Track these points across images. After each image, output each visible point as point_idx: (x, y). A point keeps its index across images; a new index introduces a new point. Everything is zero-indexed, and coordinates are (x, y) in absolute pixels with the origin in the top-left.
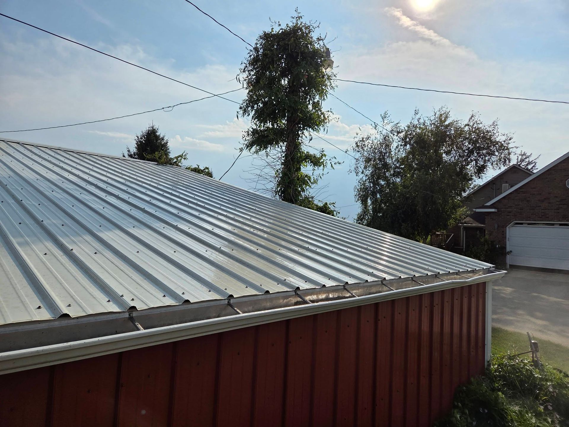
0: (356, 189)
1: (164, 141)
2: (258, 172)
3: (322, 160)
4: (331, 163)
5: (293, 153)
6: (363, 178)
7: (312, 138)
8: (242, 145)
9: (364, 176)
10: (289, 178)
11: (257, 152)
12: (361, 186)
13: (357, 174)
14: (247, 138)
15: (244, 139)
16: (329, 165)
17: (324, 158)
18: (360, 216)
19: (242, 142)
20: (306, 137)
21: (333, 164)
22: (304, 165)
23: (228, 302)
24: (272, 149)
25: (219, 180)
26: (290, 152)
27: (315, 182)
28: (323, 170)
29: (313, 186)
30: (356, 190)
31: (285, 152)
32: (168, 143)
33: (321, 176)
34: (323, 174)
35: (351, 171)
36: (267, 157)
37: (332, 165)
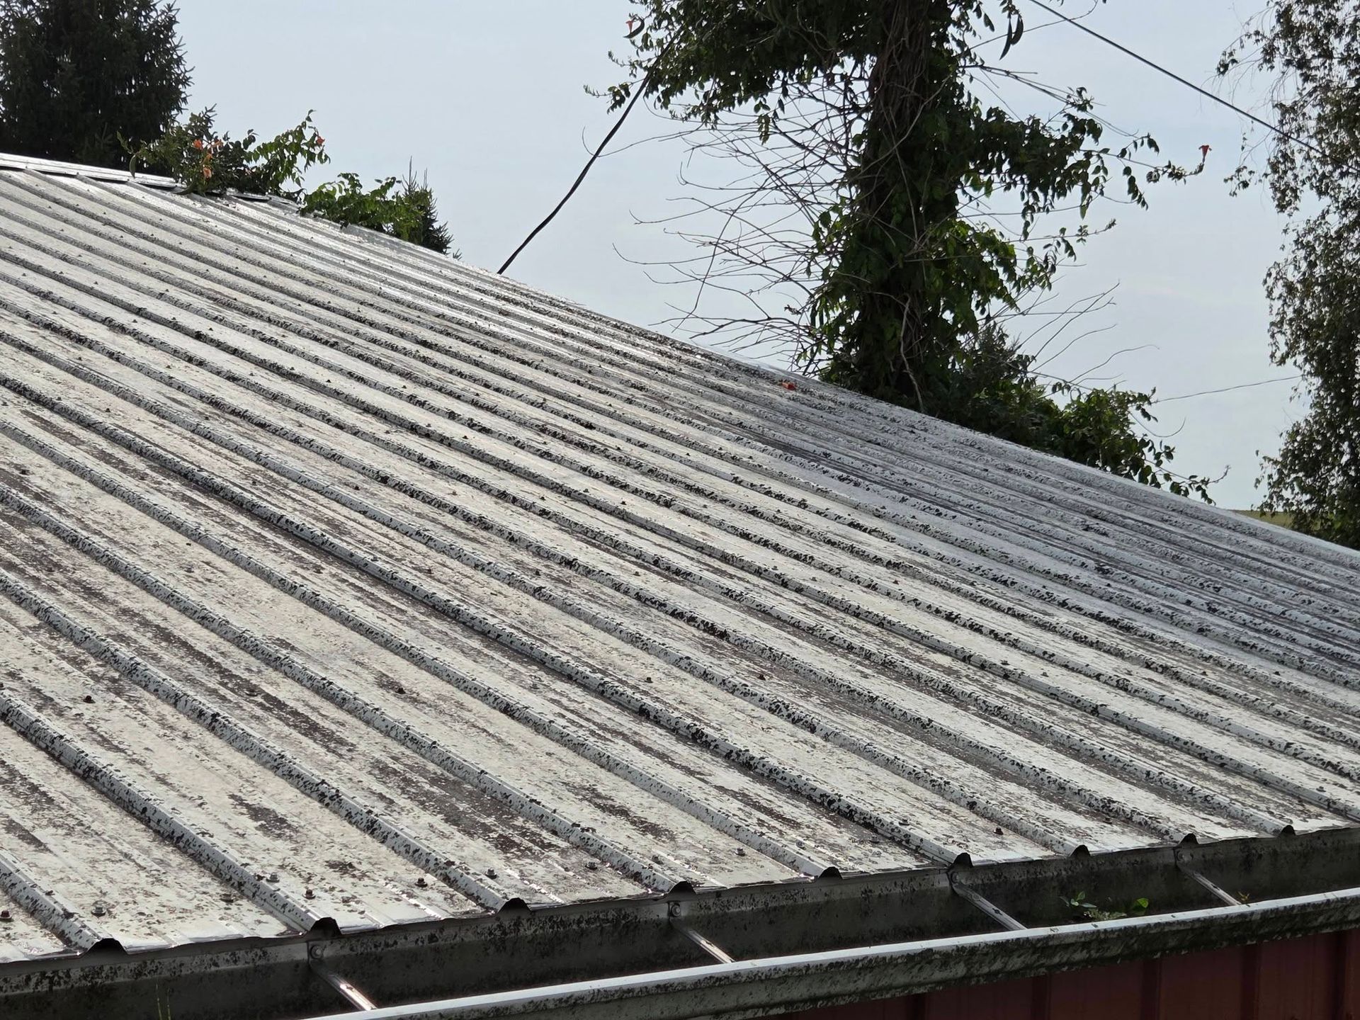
0: (1280, 283)
1: (153, 14)
2: (713, 224)
3: (1079, 156)
4: (1127, 171)
5: (913, 115)
6: (1328, 218)
7: (1020, 25)
8: (628, 69)
9: (1333, 209)
10: (890, 258)
11: (707, 110)
12: (1312, 265)
13: (1285, 198)
14: (655, 36)
15: (638, 39)
16: (1116, 183)
17: (1088, 143)
18: (1307, 444)
19: (627, 51)
20: (988, 22)
21: (1140, 176)
22: (976, 186)
23: (670, 914)
24: (792, 91)
25: (500, 272)
26: (897, 107)
27: (1041, 273)
28: (1083, 209)
29: (1026, 299)
30: (1279, 289)
31: (867, 109)
32: (175, 27)
33: (1072, 242)
34: (1083, 232)
35: (1245, 176)
36: (765, 140)
37: (1132, 181)
